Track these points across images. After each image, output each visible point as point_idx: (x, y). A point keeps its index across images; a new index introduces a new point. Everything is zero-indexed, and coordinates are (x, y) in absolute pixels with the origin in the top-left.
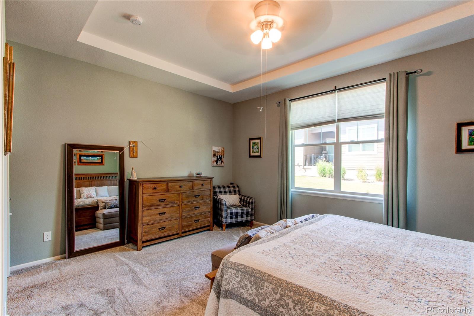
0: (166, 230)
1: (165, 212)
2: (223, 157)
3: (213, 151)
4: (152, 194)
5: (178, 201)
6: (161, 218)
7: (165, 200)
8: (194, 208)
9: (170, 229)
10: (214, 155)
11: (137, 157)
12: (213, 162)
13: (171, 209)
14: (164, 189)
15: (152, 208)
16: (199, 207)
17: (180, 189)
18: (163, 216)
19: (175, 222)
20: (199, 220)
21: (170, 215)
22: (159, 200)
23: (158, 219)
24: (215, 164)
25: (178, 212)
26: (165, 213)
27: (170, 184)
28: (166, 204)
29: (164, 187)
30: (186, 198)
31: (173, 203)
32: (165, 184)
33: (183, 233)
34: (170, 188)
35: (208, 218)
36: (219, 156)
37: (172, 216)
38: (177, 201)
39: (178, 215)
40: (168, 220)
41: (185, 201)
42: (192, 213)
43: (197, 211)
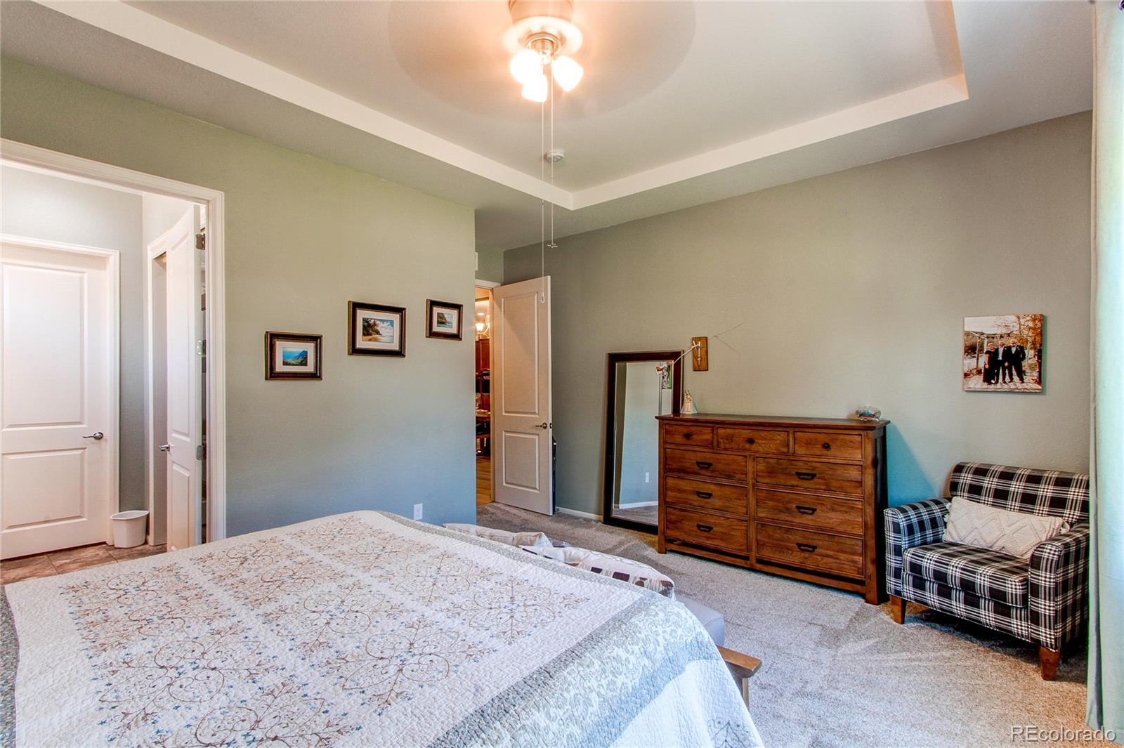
0: (712, 534)
1: (710, 492)
2: (1030, 353)
3: (967, 334)
4: (682, 448)
5: (744, 476)
6: (702, 504)
7: (710, 465)
8: (794, 506)
9: (724, 537)
10: (971, 350)
11: (707, 370)
12: (966, 375)
13: (727, 491)
14: (707, 440)
15: (682, 475)
16: (814, 510)
17: (748, 446)
18: (707, 500)
19: (737, 525)
20: (814, 548)
21: (720, 503)
22: (698, 463)
23: (696, 504)
24: (977, 382)
25: (745, 504)
26: (710, 495)
27: (721, 431)
28: (714, 475)
29: (708, 437)
30: (769, 473)
31: (729, 477)
32: (709, 430)
33: (759, 561)
34: (722, 441)
35: (853, 554)
36: (1001, 350)
37: (728, 507)
38: (741, 474)
39: (745, 512)
40: (719, 513)
41: (766, 480)
42: (789, 519)
43: (807, 519)
